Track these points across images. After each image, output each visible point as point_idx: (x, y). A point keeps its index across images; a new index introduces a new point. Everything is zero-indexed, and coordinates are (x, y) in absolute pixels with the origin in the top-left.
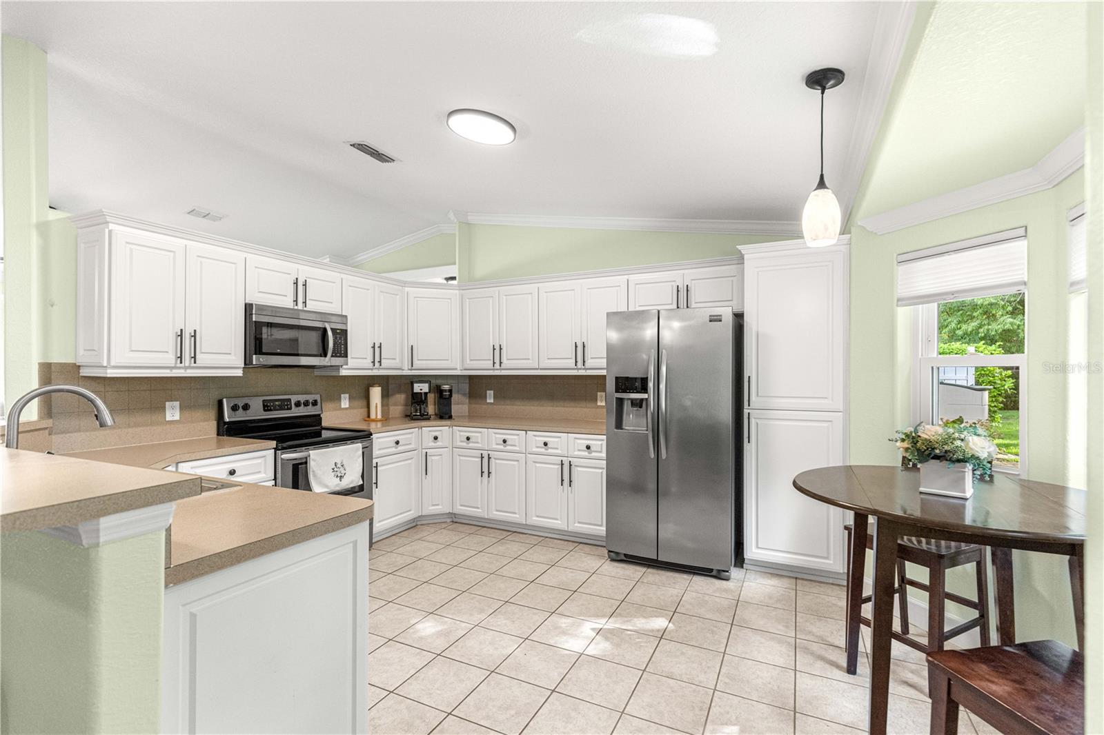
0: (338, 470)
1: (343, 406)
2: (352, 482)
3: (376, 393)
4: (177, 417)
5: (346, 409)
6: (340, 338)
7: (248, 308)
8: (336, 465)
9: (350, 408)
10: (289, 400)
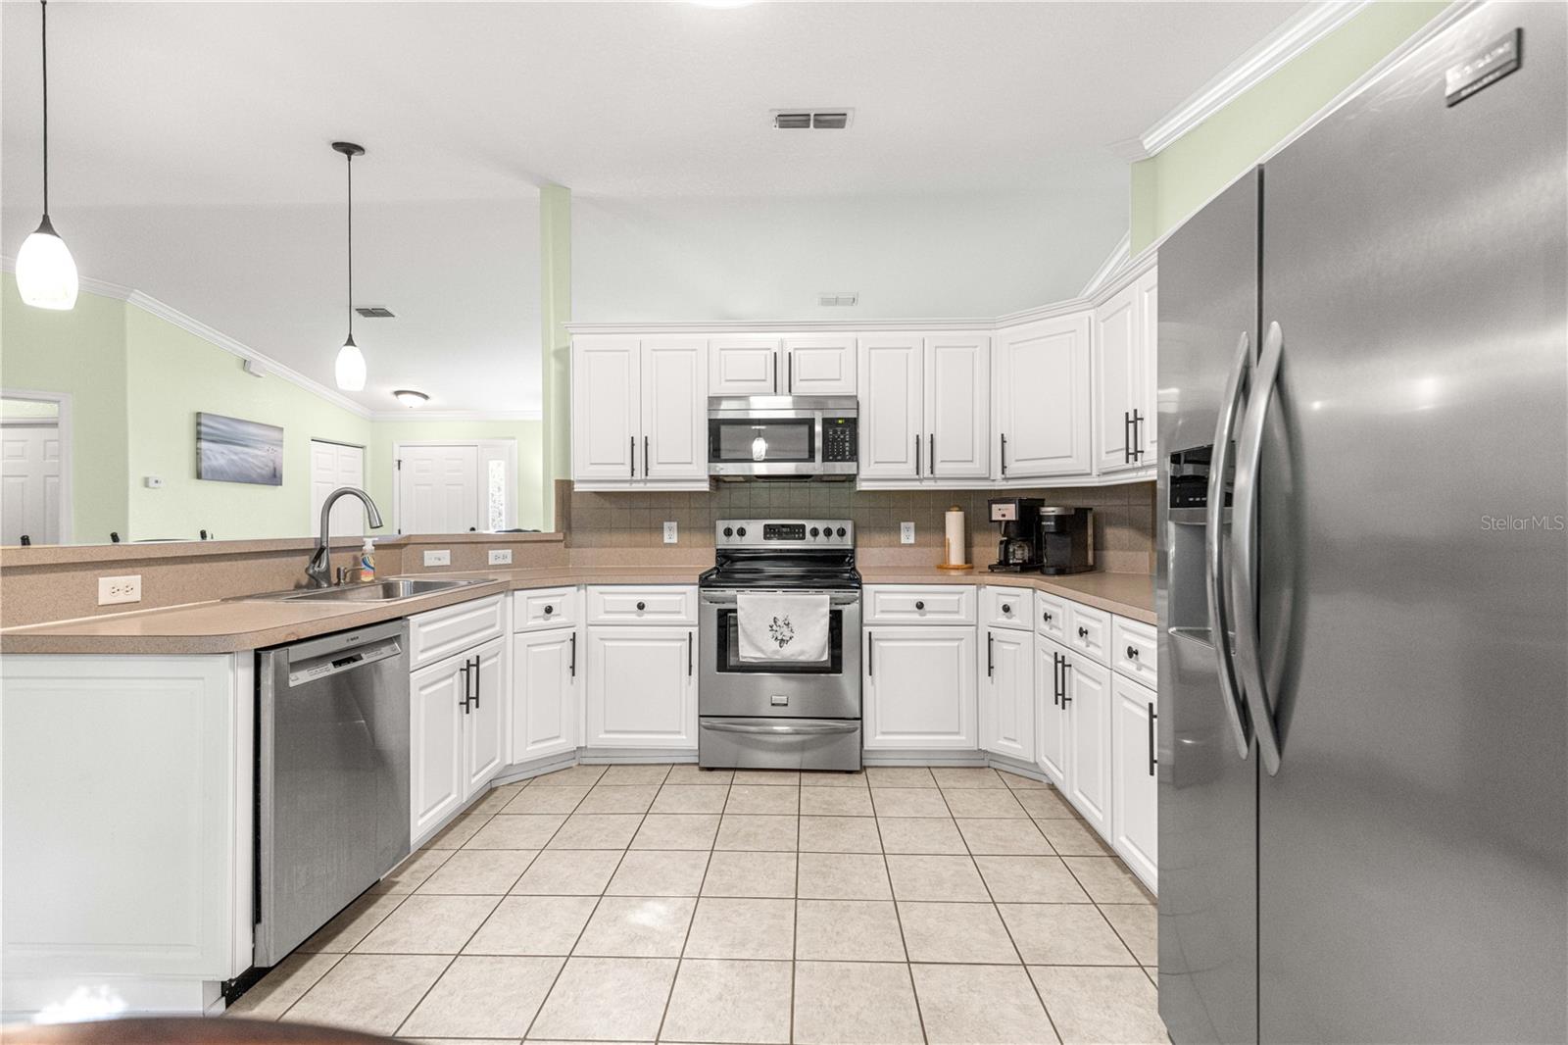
0: (778, 629)
1: (904, 540)
2: (802, 653)
3: (954, 521)
4: (675, 540)
5: (911, 545)
6: (843, 432)
7: (714, 401)
8: (775, 622)
9: (917, 544)
10: (803, 527)
